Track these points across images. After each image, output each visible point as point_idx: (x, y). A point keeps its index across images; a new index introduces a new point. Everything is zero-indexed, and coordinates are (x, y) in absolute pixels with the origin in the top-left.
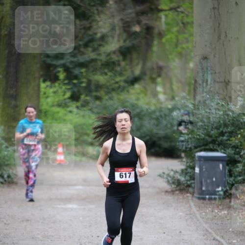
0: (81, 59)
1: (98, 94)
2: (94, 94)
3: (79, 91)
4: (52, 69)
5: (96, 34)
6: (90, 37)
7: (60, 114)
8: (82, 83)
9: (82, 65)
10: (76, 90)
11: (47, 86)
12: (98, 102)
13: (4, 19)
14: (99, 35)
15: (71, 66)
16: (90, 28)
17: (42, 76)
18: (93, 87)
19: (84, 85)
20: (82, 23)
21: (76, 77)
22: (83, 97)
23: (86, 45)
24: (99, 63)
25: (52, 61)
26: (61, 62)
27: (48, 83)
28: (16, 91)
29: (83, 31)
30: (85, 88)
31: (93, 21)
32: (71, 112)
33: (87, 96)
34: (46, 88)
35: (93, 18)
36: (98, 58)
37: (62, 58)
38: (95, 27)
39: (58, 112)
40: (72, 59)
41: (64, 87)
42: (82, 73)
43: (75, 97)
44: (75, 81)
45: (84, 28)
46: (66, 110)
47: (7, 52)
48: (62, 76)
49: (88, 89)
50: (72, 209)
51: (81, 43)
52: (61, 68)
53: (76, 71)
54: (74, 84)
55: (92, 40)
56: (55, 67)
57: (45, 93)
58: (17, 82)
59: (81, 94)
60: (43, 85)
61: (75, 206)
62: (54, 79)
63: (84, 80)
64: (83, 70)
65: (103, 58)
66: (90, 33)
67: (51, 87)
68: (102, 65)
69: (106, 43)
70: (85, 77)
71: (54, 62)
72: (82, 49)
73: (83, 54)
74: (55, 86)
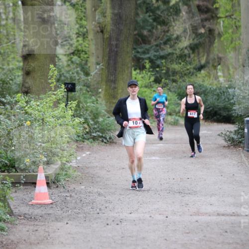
0: (162, 53)
1: (174, 78)
2: (171, 78)
3: (160, 76)
4: (141, 61)
5: (173, 35)
6: (168, 37)
7: (147, 93)
8: (162, 70)
9: (162, 57)
10: (158, 75)
11: (137, 73)
12: (174, 84)
13: (106, 27)
14: (175, 36)
15: (155, 58)
16: (168, 31)
17: (134, 66)
18: (170, 73)
19: (164, 71)
20: (162, 28)
21: (158, 66)
22: (163, 80)
23: (165, 43)
24: (175, 56)
25: (141, 55)
26: (147, 56)
27: (138, 71)
28: (115, 77)
29: (163, 34)
30: (165, 73)
31: (170, 26)
32: (154, 91)
33: (166, 79)
34: (136, 75)
35: (170, 24)
36: (174, 52)
37: (148, 53)
38: (172, 30)
39: (145, 92)
40: (156, 53)
41: (149, 73)
42: (162, 63)
43: (157, 81)
44: (158, 69)
45: (164, 31)
46: (151, 90)
47: (108, 50)
48: (148, 65)
49: (167, 75)
50: (155, 160)
51: (162, 42)
52: (147, 60)
53: (158, 62)
54: (157, 71)
55: (169, 40)
56: (143, 59)
57: (136, 78)
58: (115, 71)
59: (162, 78)
60: (134, 73)
61: (157, 158)
62: (142, 68)
63: (165, 68)
64: (163, 61)
65: (178, 52)
66: (169, 34)
67: (140, 74)
68: (177, 57)
69: (180, 41)
70: (165, 66)
71: (143, 56)
72: (162, 46)
73: (163, 49)
74: (143, 73)
